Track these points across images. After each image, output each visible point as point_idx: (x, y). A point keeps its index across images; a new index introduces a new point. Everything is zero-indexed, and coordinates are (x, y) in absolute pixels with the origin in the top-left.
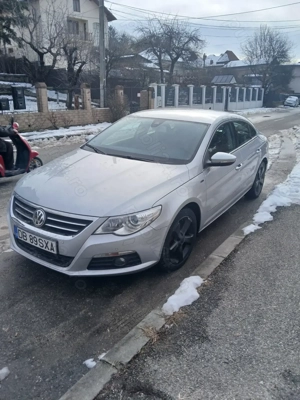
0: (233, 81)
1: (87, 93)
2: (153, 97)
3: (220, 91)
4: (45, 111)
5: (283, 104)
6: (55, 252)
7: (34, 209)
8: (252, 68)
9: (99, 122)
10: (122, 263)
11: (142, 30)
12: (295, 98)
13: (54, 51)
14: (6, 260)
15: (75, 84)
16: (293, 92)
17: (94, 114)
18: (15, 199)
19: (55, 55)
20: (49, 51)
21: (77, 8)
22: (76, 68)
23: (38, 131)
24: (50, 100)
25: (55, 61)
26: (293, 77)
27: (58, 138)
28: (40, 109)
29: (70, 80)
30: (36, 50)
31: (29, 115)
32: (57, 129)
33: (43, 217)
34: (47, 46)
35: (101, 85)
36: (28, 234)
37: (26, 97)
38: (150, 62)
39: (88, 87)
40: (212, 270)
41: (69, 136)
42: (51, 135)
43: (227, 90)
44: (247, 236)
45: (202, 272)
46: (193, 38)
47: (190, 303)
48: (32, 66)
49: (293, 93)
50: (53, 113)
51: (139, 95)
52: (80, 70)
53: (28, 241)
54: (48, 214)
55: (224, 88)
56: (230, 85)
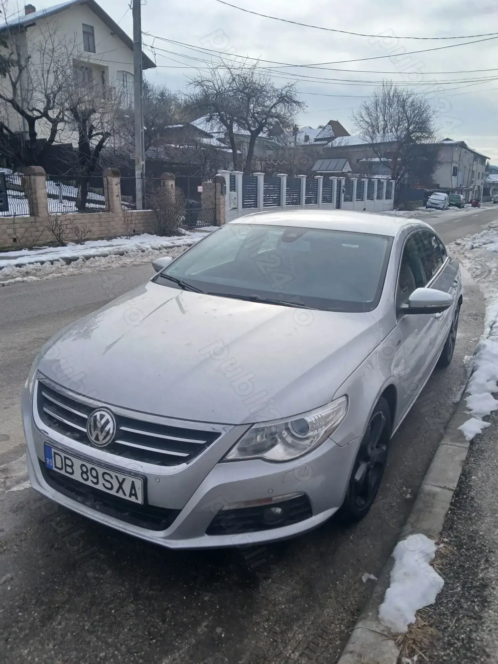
0: (347, 168)
1: (115, 184)
2: (223, 192)
3: (328, 184)
4: (42, 214)
5: (425, 204)
6: (140, 501)
7: (90, 410)
8: (374, 148)
9: (135, 233)
10: (277, 516)
11: (200, 83)
12: (442, 196)
13: (53, 114)
14: (16, 510)
15: (92, 169)
16: (437, 186)
17: (127, 220)
18: (42, 387)
19: (55, 122)
20: (45, 114)
21: (90, 47)
22: (94, 142)
23: (31, 249)
24: (50, 196)
25: (54, 132)
26: (440, 163)
27: (68, 261)
28: (34, 211)
29: (83, 163)
30: (22, 113)
31: (14, 221)
32: (64, 245)
33: (110, 426)
34: (41, 106)
35: (138, 173)
36: (77, 463)
37: (9, 192)
38: (209, 136)
39: (115, 174)
40: (441, 519)
41: (87, 258)
42: (55, 257)
43: (339, 182)
44: (472, 442)
45: (425, 525)
46: (286, 99)
47: (432, 601)
48: (15, 139)
49: (438, 189)
50: (57, 218)
51: (200, 189)
52: (100, 146)
53: (77, 476)
54: (121, 420)
55: (335, 179)
56: (343, 174)
